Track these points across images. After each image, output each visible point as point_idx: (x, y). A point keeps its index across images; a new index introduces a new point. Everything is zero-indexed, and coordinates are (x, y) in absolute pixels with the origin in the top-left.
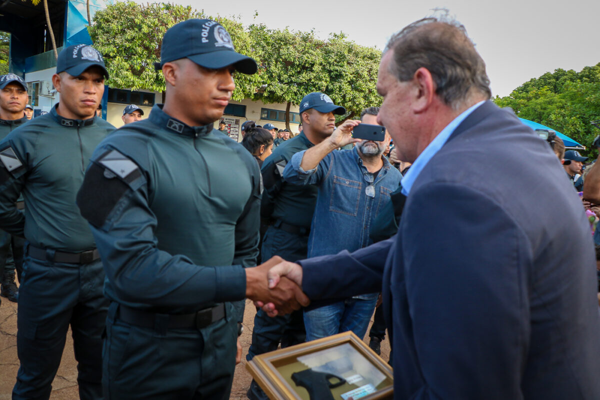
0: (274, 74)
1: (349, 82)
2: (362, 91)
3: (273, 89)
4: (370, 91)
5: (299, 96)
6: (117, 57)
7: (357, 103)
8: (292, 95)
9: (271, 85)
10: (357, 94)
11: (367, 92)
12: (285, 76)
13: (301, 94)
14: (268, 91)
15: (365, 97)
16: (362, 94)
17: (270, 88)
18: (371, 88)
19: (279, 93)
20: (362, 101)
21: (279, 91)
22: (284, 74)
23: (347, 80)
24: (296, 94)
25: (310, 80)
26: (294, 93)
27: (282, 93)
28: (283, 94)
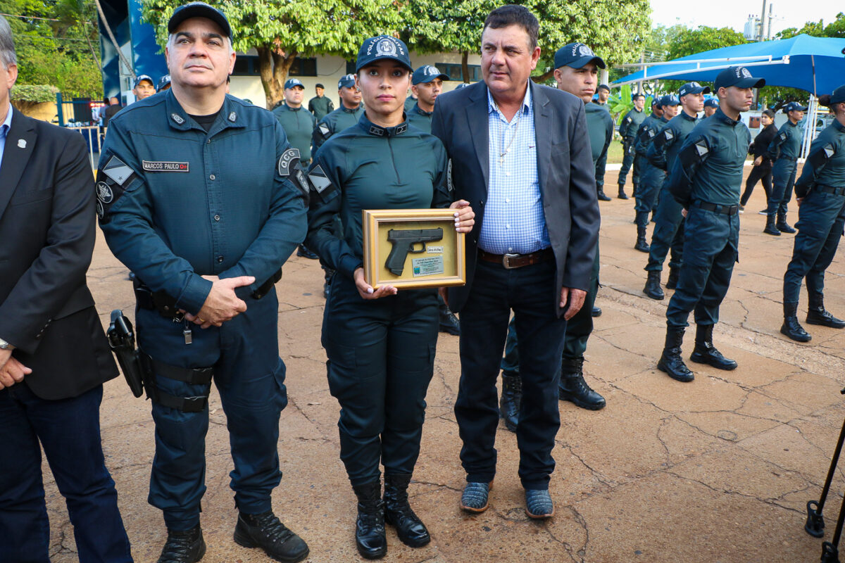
0: (421, 8)
1: (535, 7)
2: (557, 20)
3: (421, 31)
4: (573, 19)
5: (463, 38)
6: (168, 8)
7: (552, 40)
8: (451, 38)
9: (419, 25)
10: (550, 25)
11: (567, 19)
12: (438, 9)
13: (466, 34)
14: (416, 36)
15: (565, 30)
16: (559, 25)
17: (418, 30)
18: (573, 14)
19: (432, 36)
20: (560, 36)
21: (431, 33)
22: (437, 6)
23: (531, 4)
24: (457, 35)
25: (475, 10)
26: (455, 33)
27: (436, 35)
28: (439, 37)
